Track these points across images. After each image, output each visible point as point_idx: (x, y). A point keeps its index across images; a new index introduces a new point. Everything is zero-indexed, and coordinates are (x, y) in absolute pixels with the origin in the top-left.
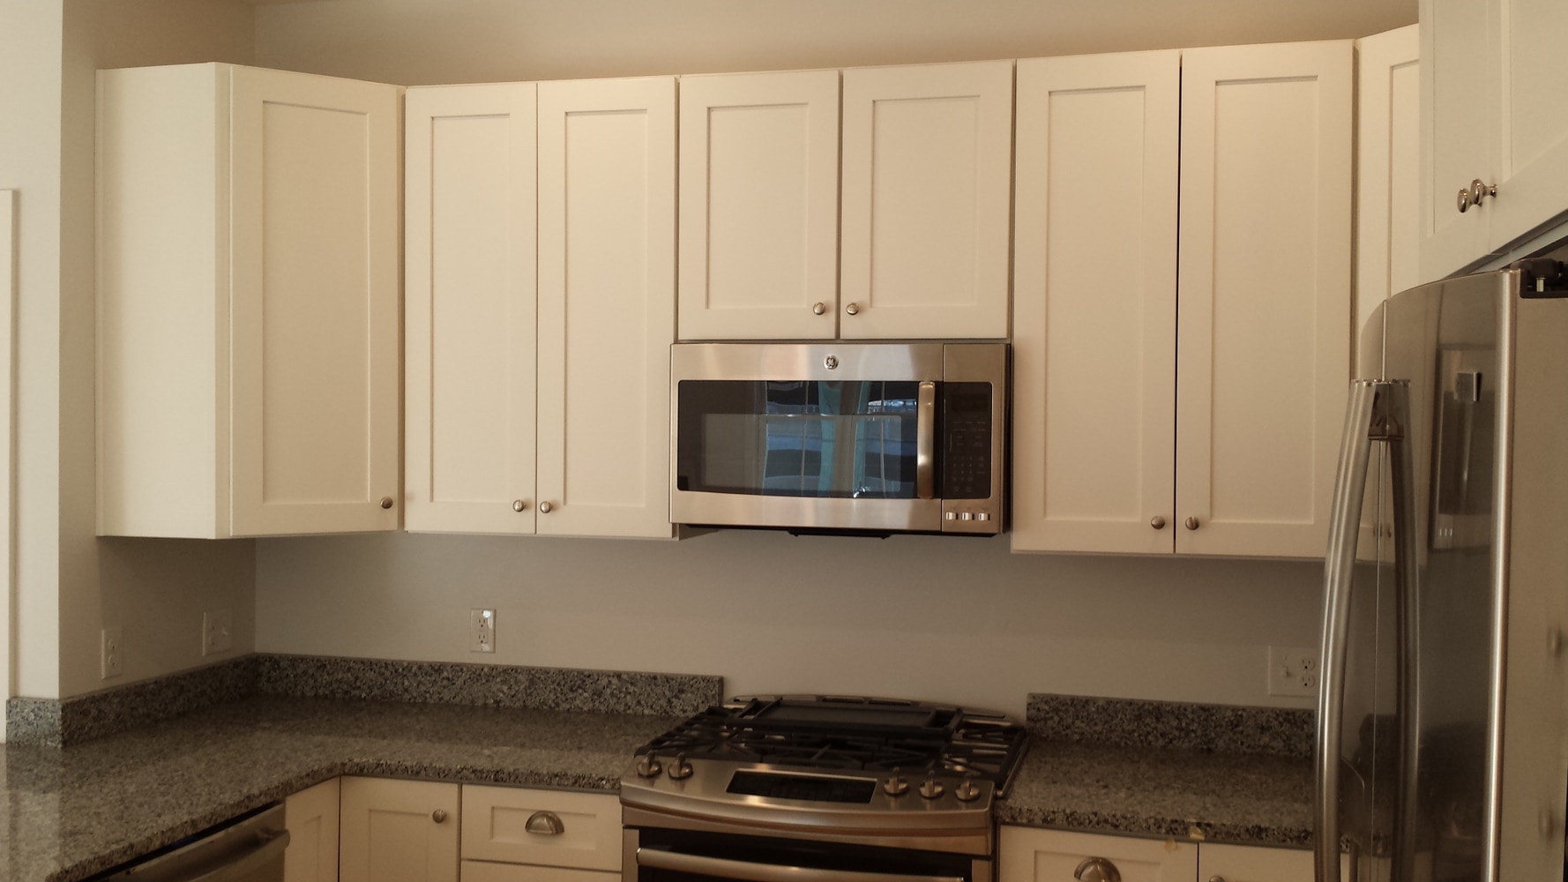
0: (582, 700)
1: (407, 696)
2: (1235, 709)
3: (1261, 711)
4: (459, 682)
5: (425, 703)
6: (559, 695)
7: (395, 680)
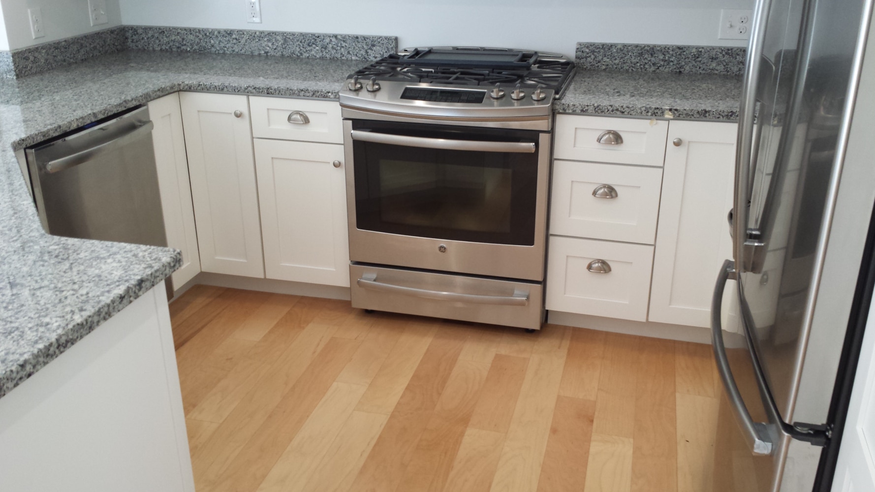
0: (316, 51)
1: (213, 49)
2: (697, 48)
3: (713, 48)
4: (243, 41)
5: (224, 53)
6: (302, 48)
7: (205, 40)
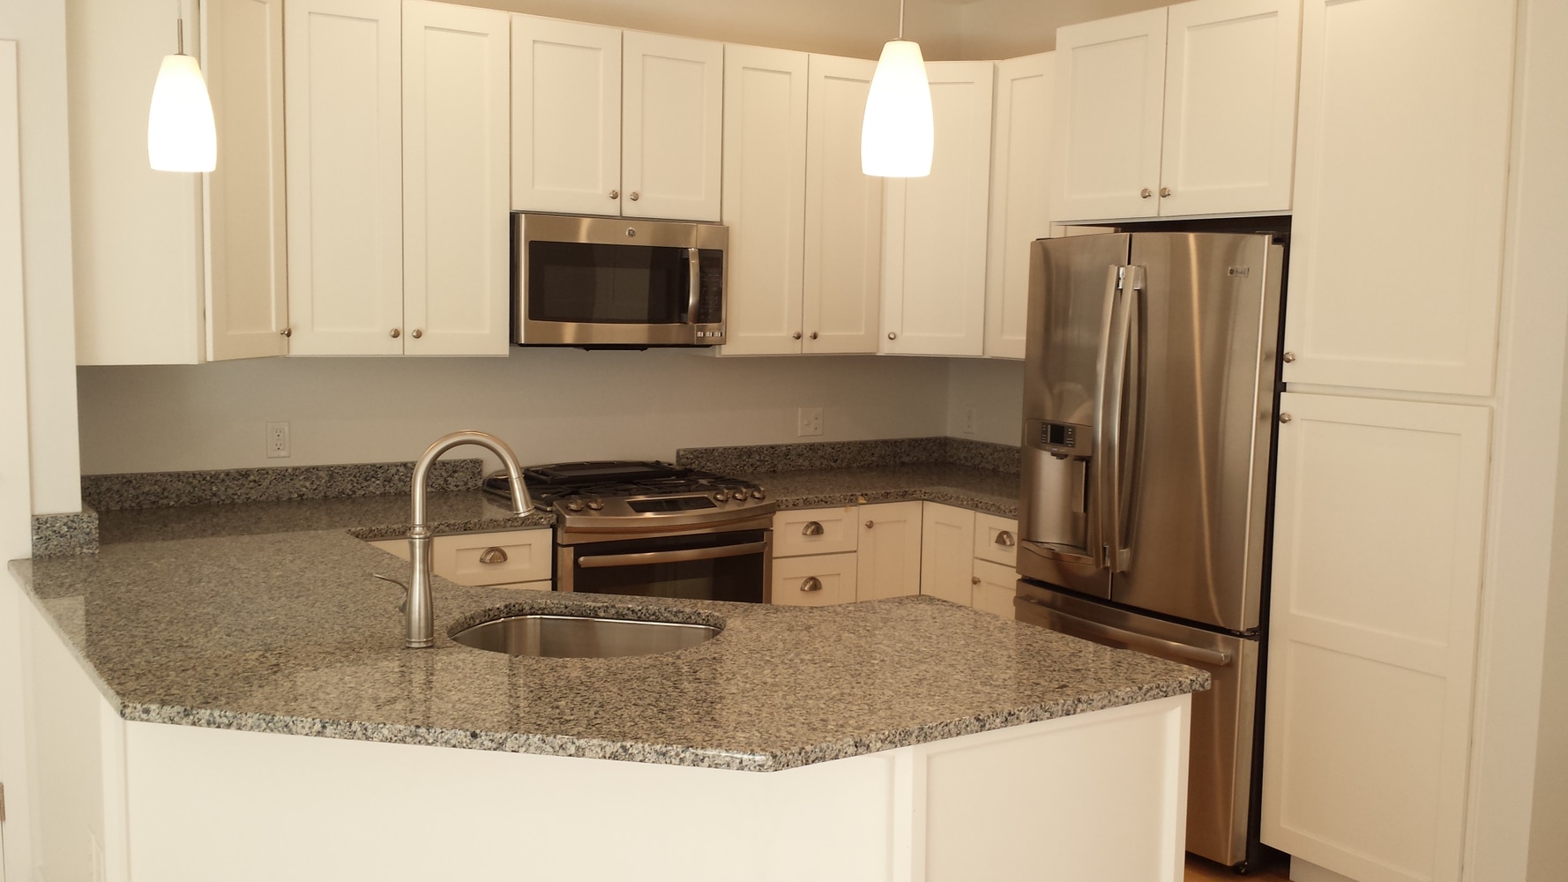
0: (375, 487)
1: (215, 499)
2: (786, 446)
3: (799, 445)
4: (265, 483)
5: (233, 504)
6: (355, 484)
7: (203, 488)
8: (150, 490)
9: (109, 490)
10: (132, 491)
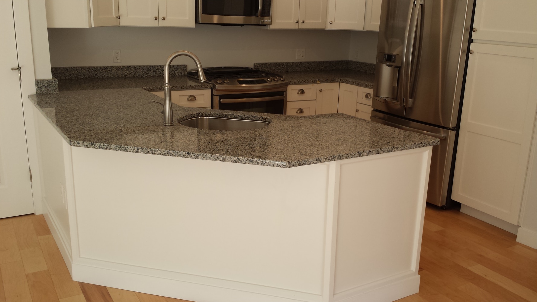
0: (151, 73)
1: (97, 77)
2: (292, 63)
3: (297, 62)
4: (113, 71)
5: (103, 78)
6: (144, 72)
7: (92, 72)
8: (74, 73)
9: (61, 72)
10: (68, 73)
